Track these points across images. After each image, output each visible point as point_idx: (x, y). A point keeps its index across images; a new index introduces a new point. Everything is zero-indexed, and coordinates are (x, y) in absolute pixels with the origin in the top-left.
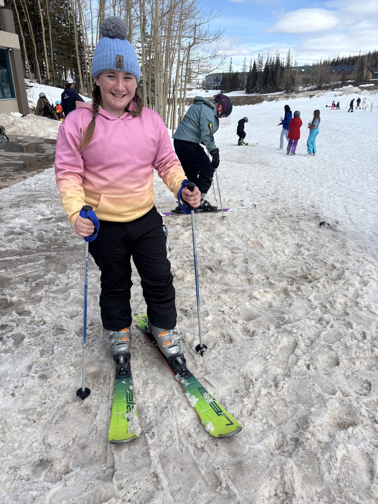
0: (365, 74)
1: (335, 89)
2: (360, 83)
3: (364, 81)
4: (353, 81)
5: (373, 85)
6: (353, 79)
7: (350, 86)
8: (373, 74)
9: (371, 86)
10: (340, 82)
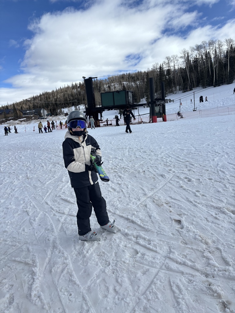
0: (18, 113)
1: (3, 124)
2: (17, 118)
3: (19, 117)
4: (12, 118)
5: (25, 119)
6: (12, 117)
7: (11, 121)
8: (23, 113)
9: (25, 120)
10: (4, 119)
